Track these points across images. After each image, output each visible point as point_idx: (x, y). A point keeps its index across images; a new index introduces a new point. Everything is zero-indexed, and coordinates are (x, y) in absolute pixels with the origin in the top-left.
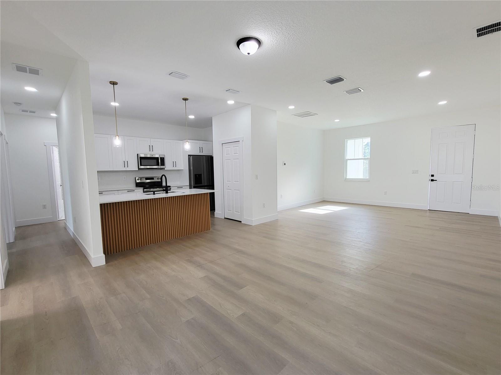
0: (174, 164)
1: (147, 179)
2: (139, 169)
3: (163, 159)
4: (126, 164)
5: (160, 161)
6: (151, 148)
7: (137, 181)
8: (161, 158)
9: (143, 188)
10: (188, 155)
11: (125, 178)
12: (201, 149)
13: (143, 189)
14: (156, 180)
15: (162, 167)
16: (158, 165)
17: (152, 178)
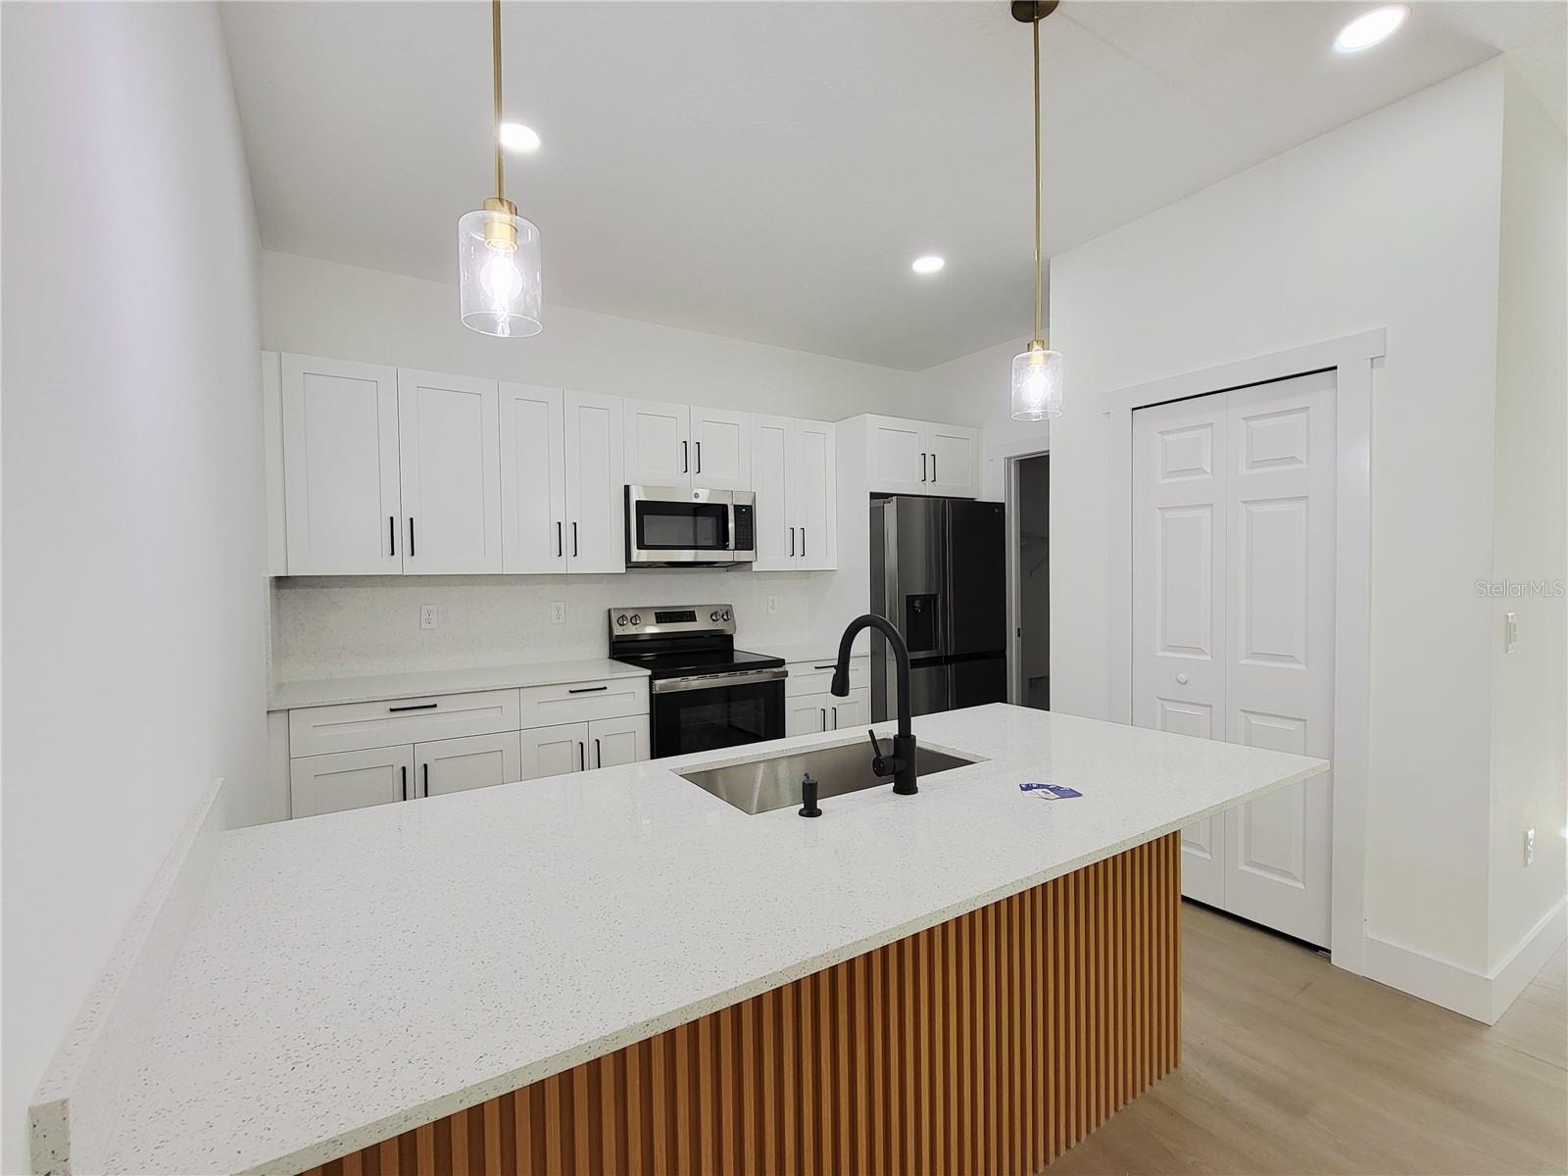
0: (797, 540)
1: (663, 617)
2: (630, 564)
3: (746, 514)
4: (568, 537)
5: (731, 525)
6: (692, 455)
7: (618, 631)
8: (737, 508)
9: (649, 672)
10: (871, 493)
11: (562, 612)
12: (929, 463)
13: (652, 679)
14: (701, 624)
15: (743, 555)
16: (722, 543)
17: (688, 616)
